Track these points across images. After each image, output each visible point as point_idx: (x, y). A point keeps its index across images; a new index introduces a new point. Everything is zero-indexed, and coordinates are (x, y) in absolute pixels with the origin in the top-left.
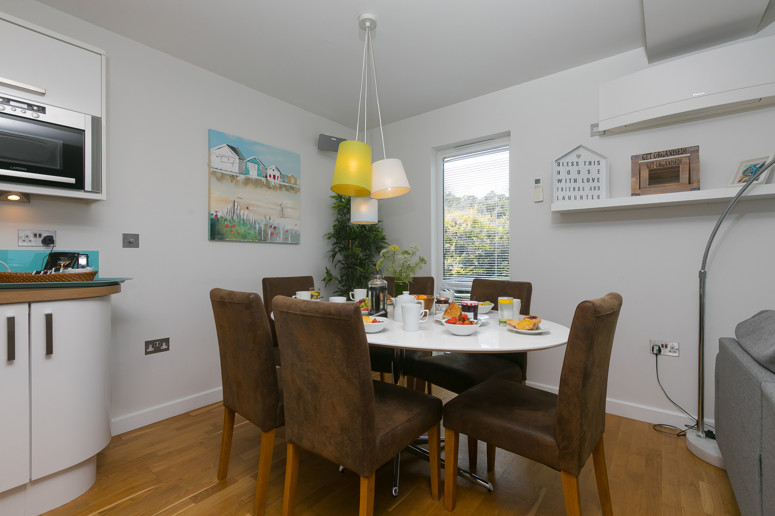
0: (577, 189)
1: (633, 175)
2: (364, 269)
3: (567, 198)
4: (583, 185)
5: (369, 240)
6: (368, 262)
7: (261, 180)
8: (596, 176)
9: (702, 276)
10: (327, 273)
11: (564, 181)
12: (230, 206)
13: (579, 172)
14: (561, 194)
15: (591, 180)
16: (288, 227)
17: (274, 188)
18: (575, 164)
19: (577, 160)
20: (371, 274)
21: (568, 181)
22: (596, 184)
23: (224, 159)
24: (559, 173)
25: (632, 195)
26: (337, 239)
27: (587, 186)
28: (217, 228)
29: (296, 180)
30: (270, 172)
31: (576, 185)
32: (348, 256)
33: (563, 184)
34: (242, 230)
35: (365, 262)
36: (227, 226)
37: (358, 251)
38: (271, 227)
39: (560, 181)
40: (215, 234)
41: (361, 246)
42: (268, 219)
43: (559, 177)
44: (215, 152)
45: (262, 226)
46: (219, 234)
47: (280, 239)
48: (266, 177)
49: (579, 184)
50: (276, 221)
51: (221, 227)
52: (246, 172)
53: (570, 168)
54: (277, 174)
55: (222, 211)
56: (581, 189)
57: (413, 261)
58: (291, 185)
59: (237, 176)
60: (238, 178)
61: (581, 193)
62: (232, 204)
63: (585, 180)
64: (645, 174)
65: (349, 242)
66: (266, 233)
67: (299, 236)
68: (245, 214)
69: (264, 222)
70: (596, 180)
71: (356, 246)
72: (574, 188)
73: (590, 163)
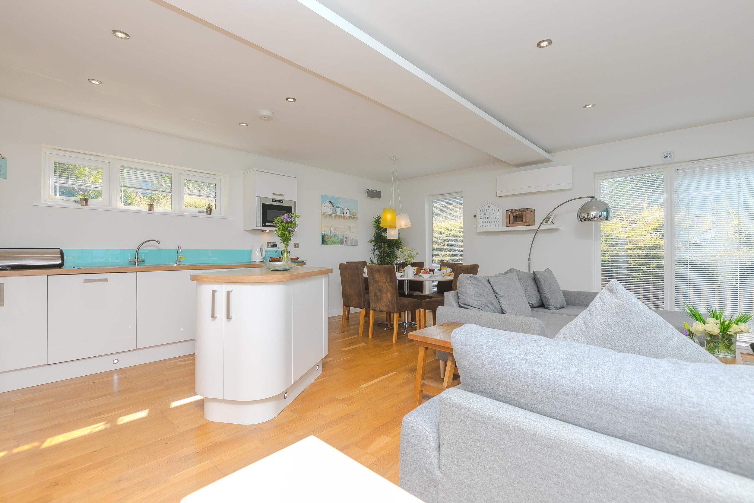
0: (488, 222)
1: (507, 218)
2: (390, 258)
3: (484, 226)
4: (491, 220)
5: (393, 243)
6: (393, 254)
7: (341, 215)
8: (497, 216)
9: (529, 259)
10: (371, 260)
11: (483, 218)
12: (329, 229)
13: (489, 214)
14: (481, 224)
15: (495, 218)
16: (353, 238)
17: (347, 218)
18: (488, 210)
19: (489, 209)
20: (394, 261)
21: (485, 218)
22: (497, 220)
23: (327, 208)
24: (481, 214)
25: (507, 226)
26: (376, 243)
27: (493, 220)
28: (325, 239)
29: (356, 213)
30: (345, 211)
31: (488, 220)
32: (381, 252)
33: (482, 220)
34: (334, 239)
35: (391, 255)
36: (328, 238)
37: (387, 249)
38: (345, 237)
39: (481, 218)
40: (324, 242)
41: (388, 246)
42: (344, 234)
43: (481, 216)
44: (324, 205)
45: (342, 238)
46: (325, 242)
47: (349, 243)
48: (343, 214)
49: (490, 219)
50: (348, 235)
51: (326, 239)
52: (335, 212)
53: (485, 212)
54: (348, 211)
55: (326, 232)
56: (491, 222)
57: (413, 254)
58: (354, 216)
59: (332, 215)
60: (332, 216)
61: (491, 223)
62: (330, 228)
63: (492, 218)
64: (512, 218)
65: (382, 244)
66: (343, 241)
67: (357, 241)
68: (335, 232)
69: (343, 236)
70: (497, 218)
71: (386, 246)
72: (487, 222)
73: (494, 210)
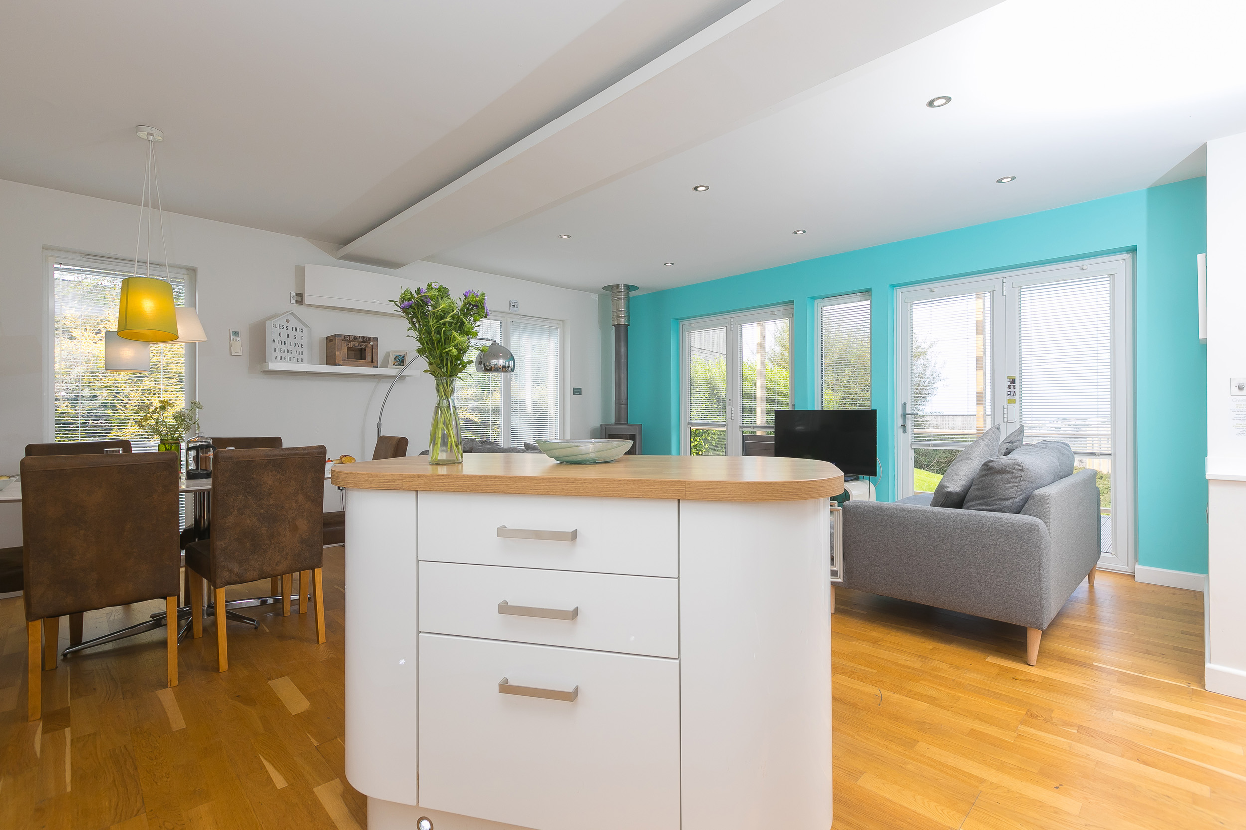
0: (286, 351)
1: (336, 349)
3: (279, 358)
4: (291, 348)
8: (300, 342)
11: (276, 342)
13: (287, 336)
14: (274, 354)
15: (296, 344)
18: (285, 328)
19: (287, 324)
21: (280, 342)
22: (300, 349)
24: (273, 333)
25: (336, 365)
27: (294, 349)
31: (285, 347)
33: (276, 344)
39: (274, 341)
43: (274, 337)
49: (288, 347)
53: (281, 330)
56: (289, 352)
61: (289, 355)
63: (292, 344)
70: (300, 345)
72: (284, 350)
73: (296, 329)
